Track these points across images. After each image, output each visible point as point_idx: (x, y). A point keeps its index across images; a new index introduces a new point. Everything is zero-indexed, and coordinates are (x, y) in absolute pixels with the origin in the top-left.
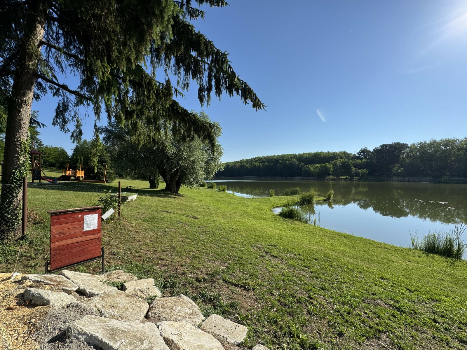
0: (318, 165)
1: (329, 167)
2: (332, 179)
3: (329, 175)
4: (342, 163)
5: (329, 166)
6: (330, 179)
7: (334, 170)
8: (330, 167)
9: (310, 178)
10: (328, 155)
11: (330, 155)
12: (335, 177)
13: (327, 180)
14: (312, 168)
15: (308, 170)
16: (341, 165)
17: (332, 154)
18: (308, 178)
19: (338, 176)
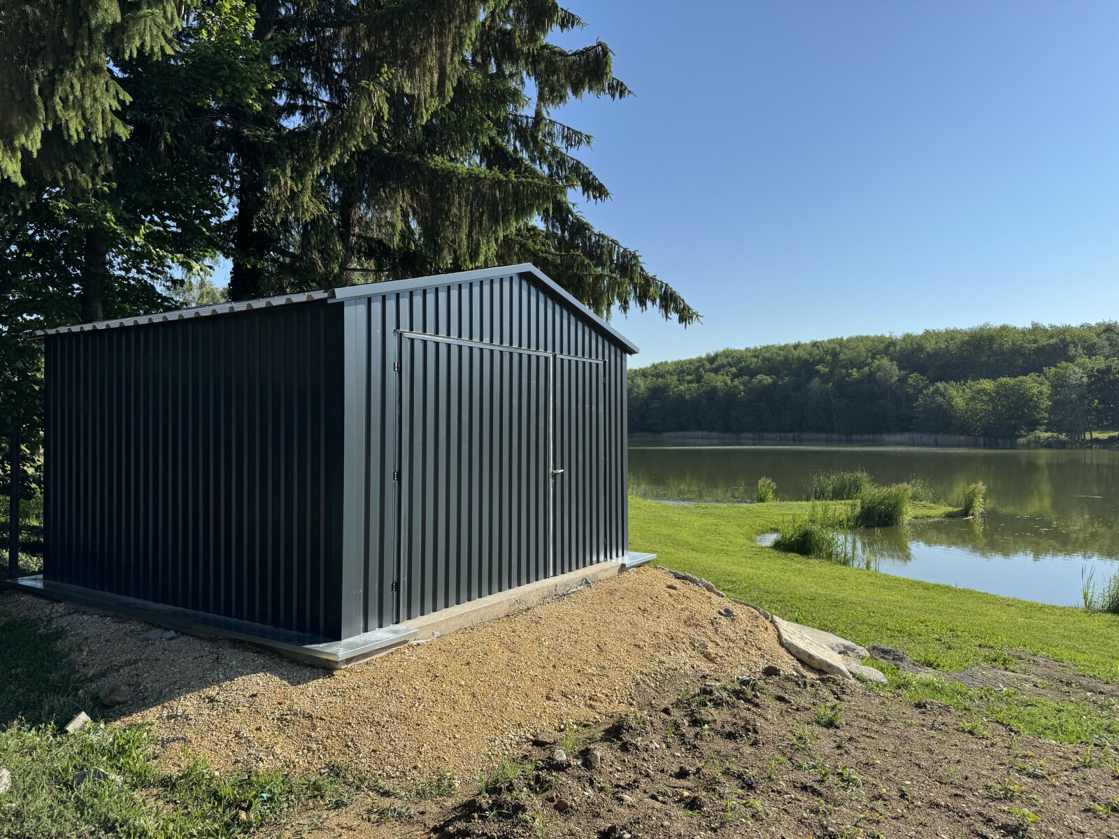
0: (987, 384)
1: (1035, 391)
2: (1049, 445)
3: (1033, 425)
4: (1089, 377)
5: (1036, 386)
6: (1038, 444)
7: (1057, 406)
8: (1041, 393)
9: (952, 438)
10: (1035, 341)
11: (1044, 342)
12: (1063, 437)
13: (1028, 446)
14: (958, 395)
15: (940, 406)
16: (1089, 385)
17: (1051, 337)
18: (940, 437)
19: (1074, 430)
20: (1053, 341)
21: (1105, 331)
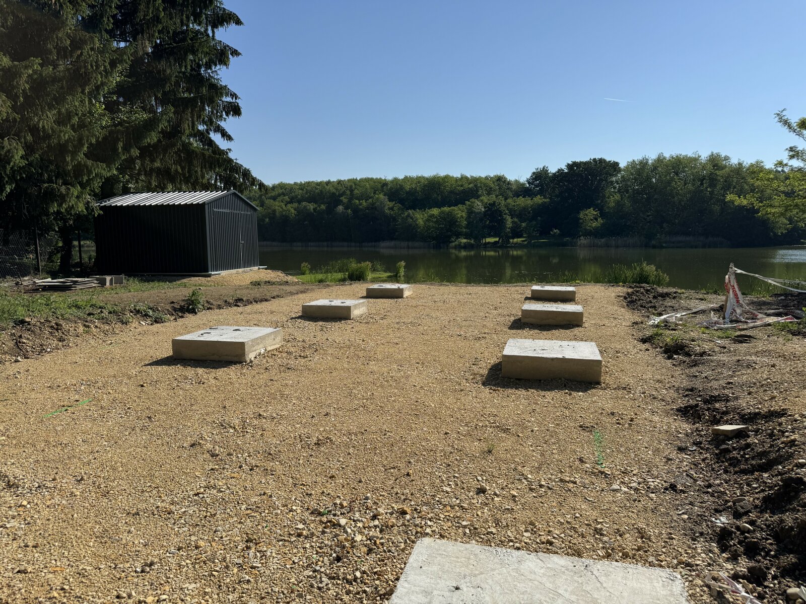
0: (435, 211)
1: (459, 216)
2: (466, 247)
3: (458, 235)
4: (485, 208)
5: (460, 212)
6: (460, 247)
7: (469, 225)
8: (462, 217)
9: (417, 244)
10: (462, 186)
11: (466, 186)
12: (472, 242)
13: (455, 247)
14: (420, 217)
15: (410, 225)
16: (485, 212)
17: (470, 183)
18: (410, 244)
19: (478, 238)
20: (471, 186)
21: (497, 180)
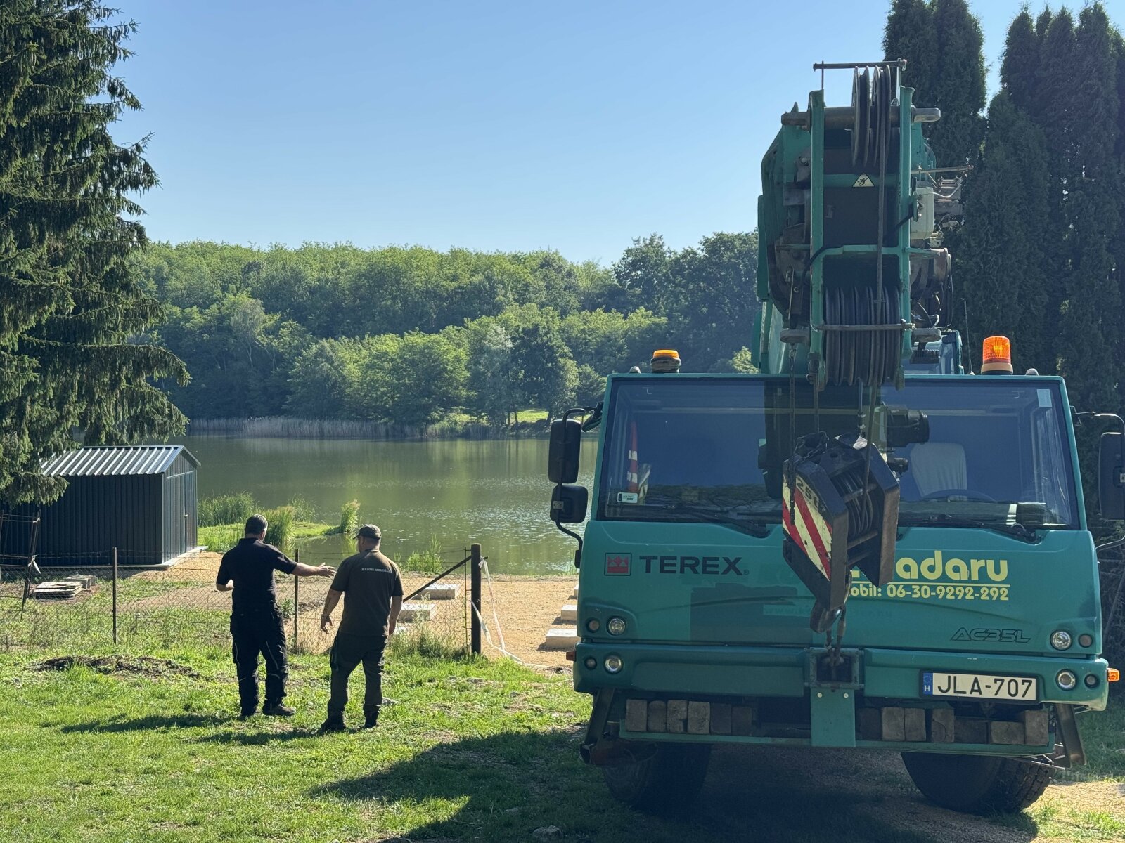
0: (390, 343)
1: (450, 356)
2: (467, 434)
3: (449, 404)
4: (514, 339)
5: (452, 347)
6: (452, 434)
7: (476, 381)
8: (458, 360)
9: (343, 426)
10: (454, 278)
12: (484, 422)
13: (442, 435)
14: (351, 360)
15: (328, 378)
16: (513, 351)
18: (327, 426)
19: (496, 413)
20: (477, 279)
